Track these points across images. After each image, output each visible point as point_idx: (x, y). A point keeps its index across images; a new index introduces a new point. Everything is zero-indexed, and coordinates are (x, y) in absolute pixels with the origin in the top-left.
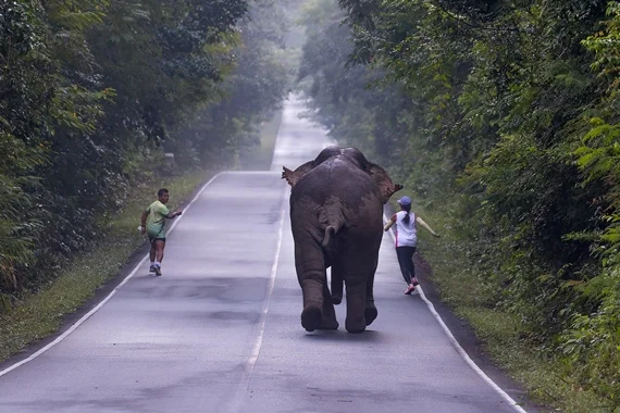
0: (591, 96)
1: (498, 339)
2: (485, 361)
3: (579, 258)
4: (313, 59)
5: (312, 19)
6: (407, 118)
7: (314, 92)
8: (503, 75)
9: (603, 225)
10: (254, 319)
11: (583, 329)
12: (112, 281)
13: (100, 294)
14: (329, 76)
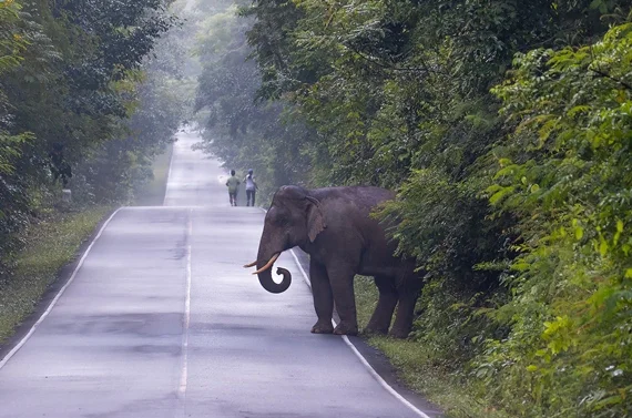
0: (499, 133)
1: (413, 366)
2: (403, 386)
3: (490, 286)
4: (209, 90)
5: (206, 49)
6: (309, 151)
7: (211, 123)
8: (414, 112)
9: (512, 255)
10: (176, 352)
11: (495, 354)
12: (30, 318)
13: (20, 331)
14: (226, 107)
